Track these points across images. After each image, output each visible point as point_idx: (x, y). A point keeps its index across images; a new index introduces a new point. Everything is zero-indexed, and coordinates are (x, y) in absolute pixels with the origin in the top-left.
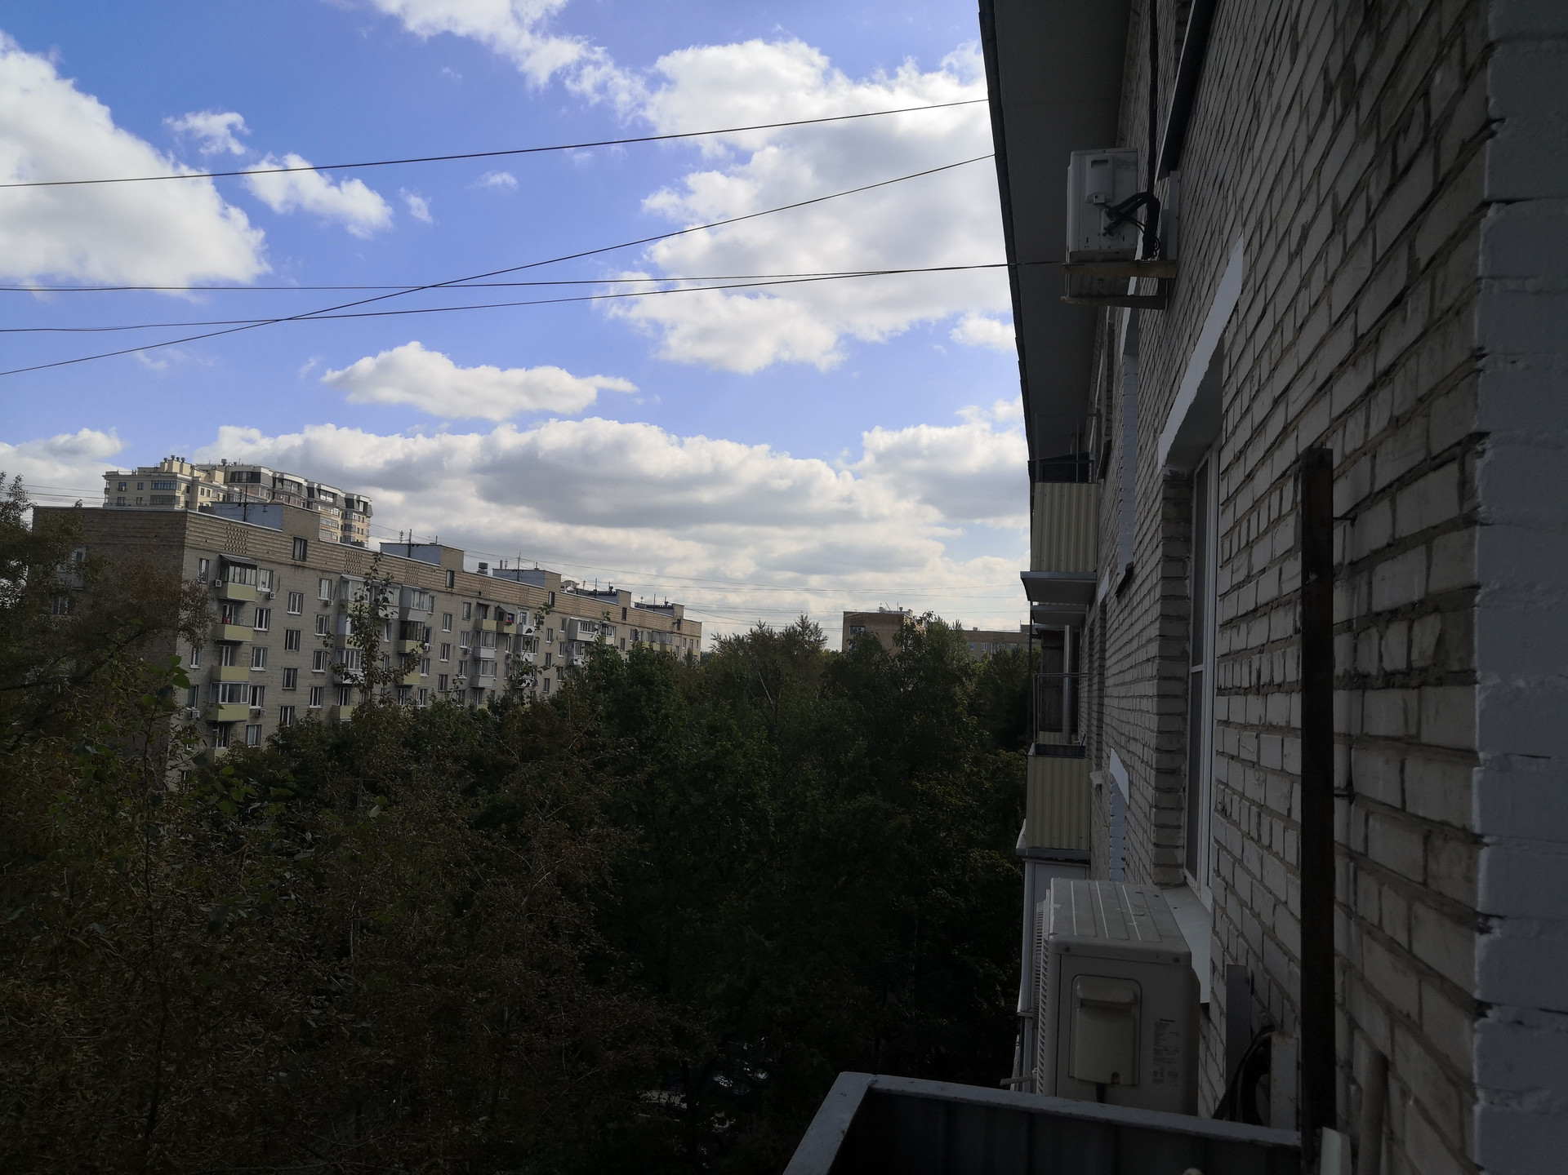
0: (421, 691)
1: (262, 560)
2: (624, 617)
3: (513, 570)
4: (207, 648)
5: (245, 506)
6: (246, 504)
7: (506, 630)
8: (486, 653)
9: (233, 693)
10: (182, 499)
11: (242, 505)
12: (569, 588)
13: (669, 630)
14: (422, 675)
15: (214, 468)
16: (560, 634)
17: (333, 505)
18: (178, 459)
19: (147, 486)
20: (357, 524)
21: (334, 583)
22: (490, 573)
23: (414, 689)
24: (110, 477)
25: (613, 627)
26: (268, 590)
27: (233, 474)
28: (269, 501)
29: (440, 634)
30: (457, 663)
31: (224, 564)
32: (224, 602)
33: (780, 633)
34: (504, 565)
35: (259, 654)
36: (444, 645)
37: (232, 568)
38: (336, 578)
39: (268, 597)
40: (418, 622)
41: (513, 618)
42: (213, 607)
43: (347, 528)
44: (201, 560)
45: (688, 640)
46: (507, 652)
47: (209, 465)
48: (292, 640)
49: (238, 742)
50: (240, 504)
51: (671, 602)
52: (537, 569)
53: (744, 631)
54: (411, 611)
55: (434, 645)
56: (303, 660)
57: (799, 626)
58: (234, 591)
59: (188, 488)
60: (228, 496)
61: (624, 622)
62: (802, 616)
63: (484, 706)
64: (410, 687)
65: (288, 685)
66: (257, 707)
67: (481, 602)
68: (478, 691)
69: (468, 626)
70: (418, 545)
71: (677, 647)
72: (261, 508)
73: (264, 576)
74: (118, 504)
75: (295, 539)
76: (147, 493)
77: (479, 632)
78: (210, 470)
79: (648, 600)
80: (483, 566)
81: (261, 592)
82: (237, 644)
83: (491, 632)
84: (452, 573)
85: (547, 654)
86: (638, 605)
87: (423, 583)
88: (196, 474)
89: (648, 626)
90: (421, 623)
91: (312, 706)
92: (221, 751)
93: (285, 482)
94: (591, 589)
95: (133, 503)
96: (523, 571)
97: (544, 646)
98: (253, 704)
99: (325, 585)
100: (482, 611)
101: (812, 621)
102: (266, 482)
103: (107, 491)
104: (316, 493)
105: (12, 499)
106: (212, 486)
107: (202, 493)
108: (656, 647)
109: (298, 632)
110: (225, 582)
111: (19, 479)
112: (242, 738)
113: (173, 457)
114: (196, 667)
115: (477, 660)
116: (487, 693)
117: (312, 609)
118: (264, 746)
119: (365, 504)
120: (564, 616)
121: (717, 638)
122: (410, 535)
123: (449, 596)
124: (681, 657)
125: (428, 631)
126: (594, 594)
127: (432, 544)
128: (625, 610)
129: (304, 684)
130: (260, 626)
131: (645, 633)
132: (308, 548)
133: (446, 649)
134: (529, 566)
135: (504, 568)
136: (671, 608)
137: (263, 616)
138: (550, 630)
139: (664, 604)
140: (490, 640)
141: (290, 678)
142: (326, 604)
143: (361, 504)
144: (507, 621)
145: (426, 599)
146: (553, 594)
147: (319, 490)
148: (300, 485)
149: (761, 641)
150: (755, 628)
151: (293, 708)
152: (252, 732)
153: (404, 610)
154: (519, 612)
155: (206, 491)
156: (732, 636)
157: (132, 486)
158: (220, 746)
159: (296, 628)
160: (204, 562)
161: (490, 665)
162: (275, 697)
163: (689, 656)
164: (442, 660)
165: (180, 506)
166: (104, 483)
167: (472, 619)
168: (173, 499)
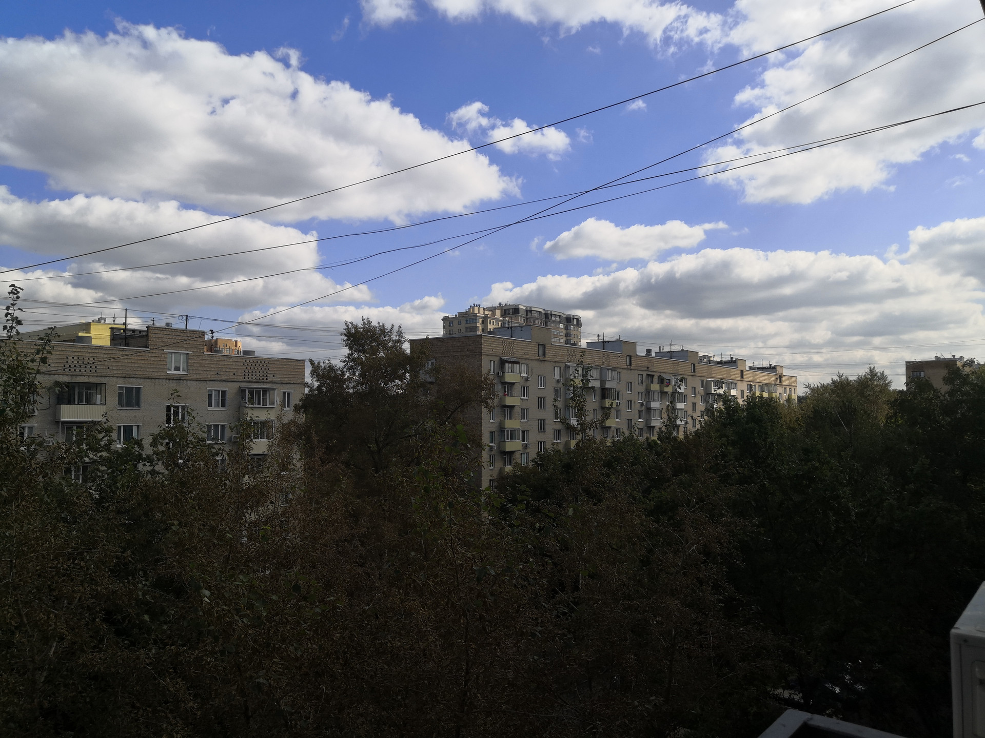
0: (617, 430)
1: (522, 359)
2: (742, 376)
3: (668, 352)
4: (497, 410)
5: (511, 329)
6: (511, 327)
7: (666, 389)
8: (655, 405)
9: (512, 435)
10: (480, 328)
11: (510, 328)
12: (705, 360)
13: (773, 382)
14: (617, 420)
15: (495, 308)
16: (701, 390)
17: (560, 322)
18: (477, 305)
19: (463, 322)
20: (573, 333)
21: (562, 369)
22: (653, 355)
23: (613, 429)
24: (445, 319)
25: (735, 383)
26: (526, 375)
27: (505, 310)
28: (524, 324)
29: (626, 395)
30: (637, 412)
31: (502, 362)
32: (504, 383)
33: (855, 381)
34: (662, 349)
35: (524, 413)
36: (628, 401)
37: (506, 364)
38: (562, 365)
39: (527, 379)
40: (611, 388)
41: (669, 382)
42: (498, 388)
43: (568, 335)
44: (491, 361)
45: (788, 389)
46: (667, 403)
47: (493, 307)
48: (541, 403)
49: (516, 463)
50: (508, 328)
51: (773, 364)
52: (682, 350)
53: (827, 381)
54: (607, 382)
55: (623, 402)
56: (548, 414)
57: (868, 374)
58: (509, 378)
59: (483, 321)
60: (503, 323)
61: (742, 379)
62: (870, 368)
63: (655, 438)
64: (610, 427)
65: (541, 429)
66: (526, 442)
67: (649, 373)
68: (651, 428)
69: (642, 389)
70: (608, 342)
71: (780, 394)
72: (520, 329)
73: (524, 367)
74: (450, 334)
75: (539, 344)
76: (463, 326)
77: (649, 392)
78: (493, 310)
79: (758, 364)
80: (649, 351)
81: (523, 377)
82: (512, 407)
83: (656, 391)
84: (630, 357)
85: (693, 403)
86: (751, 368)
87: (613, 364)
88: (486, 313)
89: (759, 381)
90: (614, 388)
91: (554, 441)
92: (508, 468)
93: (533, 312)
94: (719, 359)
95: (457, 333)
96: (674, 352)
97: (691, 398)
98: (524, 441)
99: (557, 370)
100: (650, 378)
101: (878, 370)
102: (522, 313)
103: (444, 327)
104: (550, 316)
105: (398, 338)
106: (495, 319)
107: (490, 324)
108: (765, 395)
109: (544, 398)
110: (504, 373)
111: (400, 327)
112: (519, 460)
113: (474, 305)
114: (492, 421)
115: (649, 409)
116: (657, 429)
117: (551, 385)
118: (530, 465)
119: (578, 320)
120: (702, 378)
121: (808, 386)
122: (604, 336)
123: (629, 371)
124: (783, 401)
125: (618, 393)
126: (720, 363)
127: (617, 341)
128: (742, 371)
129: (550, 427)
130: (524, 396)
131: (757, 386)
132: (546, 349)
133: (630, 403)
134: (676, 348)
135: (662, 351)
136: (775, 368)
137: (525, 390)
138: (694, 388)
139: (769, 366)
140: (656, 396)
141: (542, 425)
142: (558, 381)
143: (575, 320)
144: (666, 384)
145: (615, 374)
146: (694, 365)
147: (551, 314)
148: (540, 312)
149: (841, 387)
150: (836, 378)
151: (544, 442)
152: (524, 456)
153: (603, 382)
154: (673, 378)
155: (492, 322)
156: (819, 385)
157: (456, 323)
158: (508, 465)
159: (543, 396)
160: (492, 362)
161: (657, 412)
162: (534, 437)
163: (789, 400)
164: (628, 410)
165: (479, 333)
166: (442, 323)
167: (644, 384)
168: (476, 328)
